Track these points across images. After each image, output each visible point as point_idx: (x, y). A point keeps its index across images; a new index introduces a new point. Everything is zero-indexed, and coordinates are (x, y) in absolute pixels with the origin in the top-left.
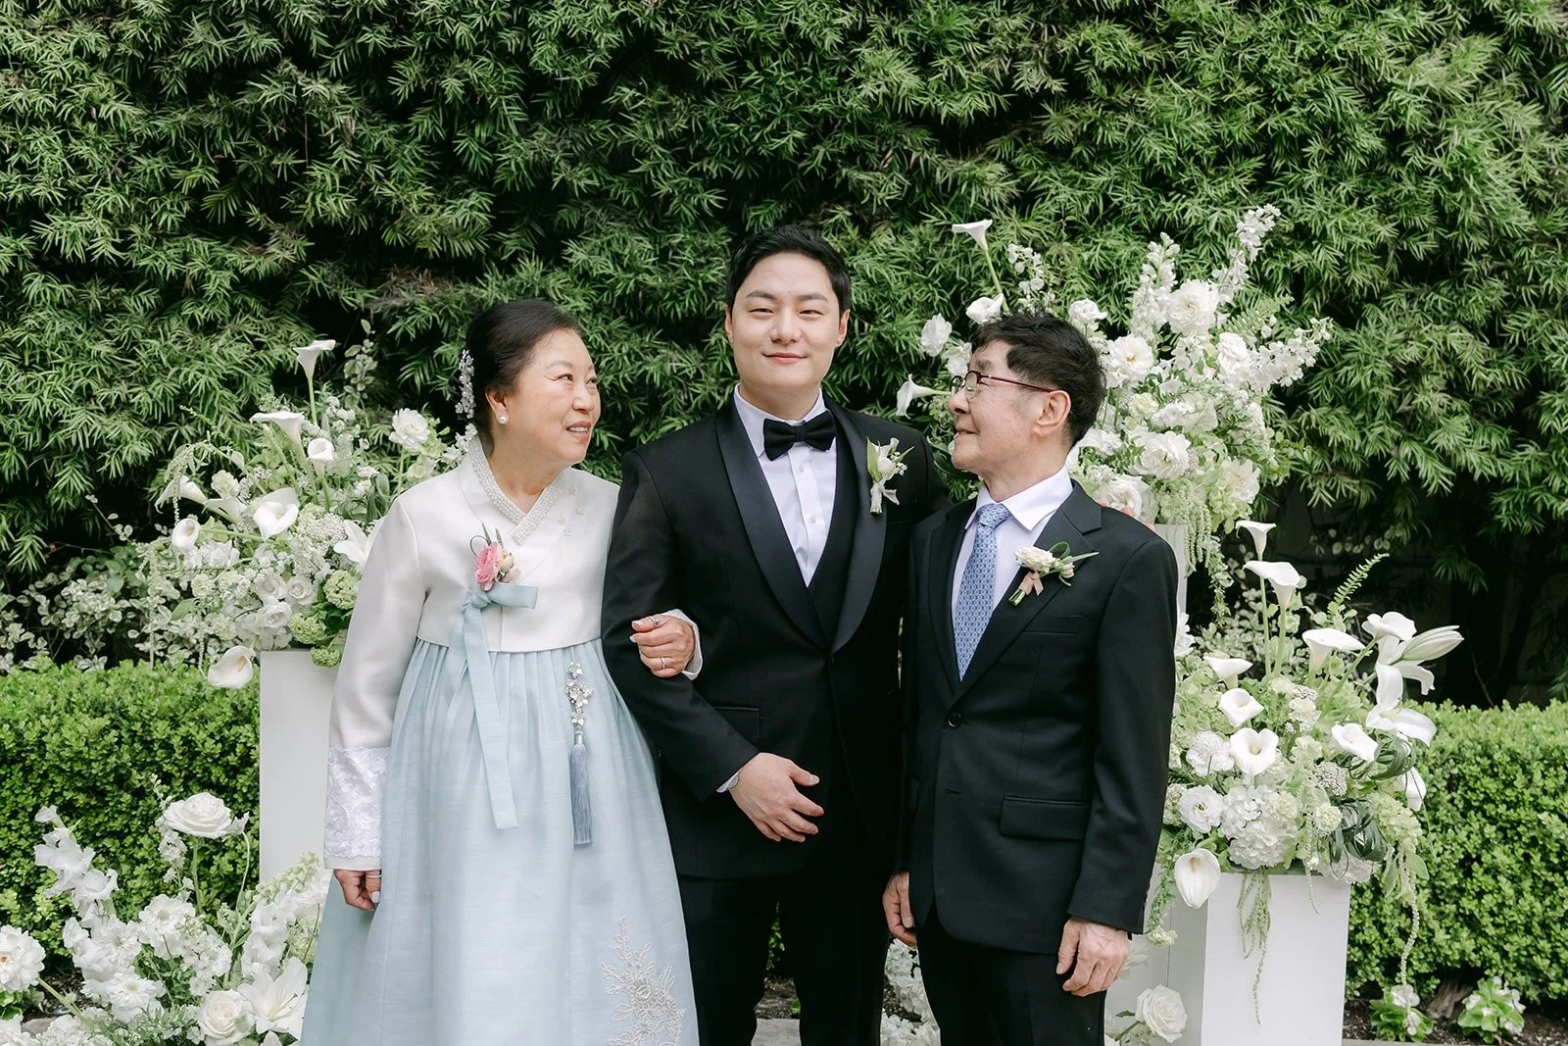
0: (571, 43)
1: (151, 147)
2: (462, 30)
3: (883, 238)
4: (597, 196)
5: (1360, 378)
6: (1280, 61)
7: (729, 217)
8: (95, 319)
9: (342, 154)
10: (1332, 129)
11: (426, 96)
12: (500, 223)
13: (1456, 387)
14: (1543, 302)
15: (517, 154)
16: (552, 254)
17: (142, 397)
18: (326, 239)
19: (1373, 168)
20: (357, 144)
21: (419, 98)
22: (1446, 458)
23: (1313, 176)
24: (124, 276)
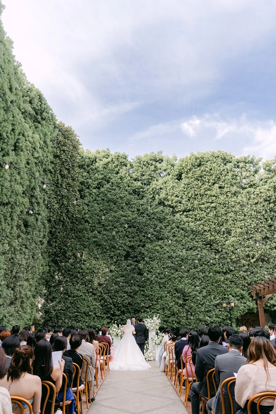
0: (126, 303)
1: (102, 309)
2: (120, 303)
3: (143, 314)
4: (127, 311)
5: (170, 321)
6: (164, 304)
7: (134, 313)
8: (98, 319)
9: (113, 310)
10: (167, 307)
11: (118, 306)
12: (121, 313)
13: (176, 322)
14: (180, 316)
15: (122, 309)
16: (124, 315)
17: (101, 324)
18: (111, 314)
19: (169, 309)
20: (114, 309)
21: (117, 306)
22: (176, 326)
23: (166, 310)
24: (100, 317)
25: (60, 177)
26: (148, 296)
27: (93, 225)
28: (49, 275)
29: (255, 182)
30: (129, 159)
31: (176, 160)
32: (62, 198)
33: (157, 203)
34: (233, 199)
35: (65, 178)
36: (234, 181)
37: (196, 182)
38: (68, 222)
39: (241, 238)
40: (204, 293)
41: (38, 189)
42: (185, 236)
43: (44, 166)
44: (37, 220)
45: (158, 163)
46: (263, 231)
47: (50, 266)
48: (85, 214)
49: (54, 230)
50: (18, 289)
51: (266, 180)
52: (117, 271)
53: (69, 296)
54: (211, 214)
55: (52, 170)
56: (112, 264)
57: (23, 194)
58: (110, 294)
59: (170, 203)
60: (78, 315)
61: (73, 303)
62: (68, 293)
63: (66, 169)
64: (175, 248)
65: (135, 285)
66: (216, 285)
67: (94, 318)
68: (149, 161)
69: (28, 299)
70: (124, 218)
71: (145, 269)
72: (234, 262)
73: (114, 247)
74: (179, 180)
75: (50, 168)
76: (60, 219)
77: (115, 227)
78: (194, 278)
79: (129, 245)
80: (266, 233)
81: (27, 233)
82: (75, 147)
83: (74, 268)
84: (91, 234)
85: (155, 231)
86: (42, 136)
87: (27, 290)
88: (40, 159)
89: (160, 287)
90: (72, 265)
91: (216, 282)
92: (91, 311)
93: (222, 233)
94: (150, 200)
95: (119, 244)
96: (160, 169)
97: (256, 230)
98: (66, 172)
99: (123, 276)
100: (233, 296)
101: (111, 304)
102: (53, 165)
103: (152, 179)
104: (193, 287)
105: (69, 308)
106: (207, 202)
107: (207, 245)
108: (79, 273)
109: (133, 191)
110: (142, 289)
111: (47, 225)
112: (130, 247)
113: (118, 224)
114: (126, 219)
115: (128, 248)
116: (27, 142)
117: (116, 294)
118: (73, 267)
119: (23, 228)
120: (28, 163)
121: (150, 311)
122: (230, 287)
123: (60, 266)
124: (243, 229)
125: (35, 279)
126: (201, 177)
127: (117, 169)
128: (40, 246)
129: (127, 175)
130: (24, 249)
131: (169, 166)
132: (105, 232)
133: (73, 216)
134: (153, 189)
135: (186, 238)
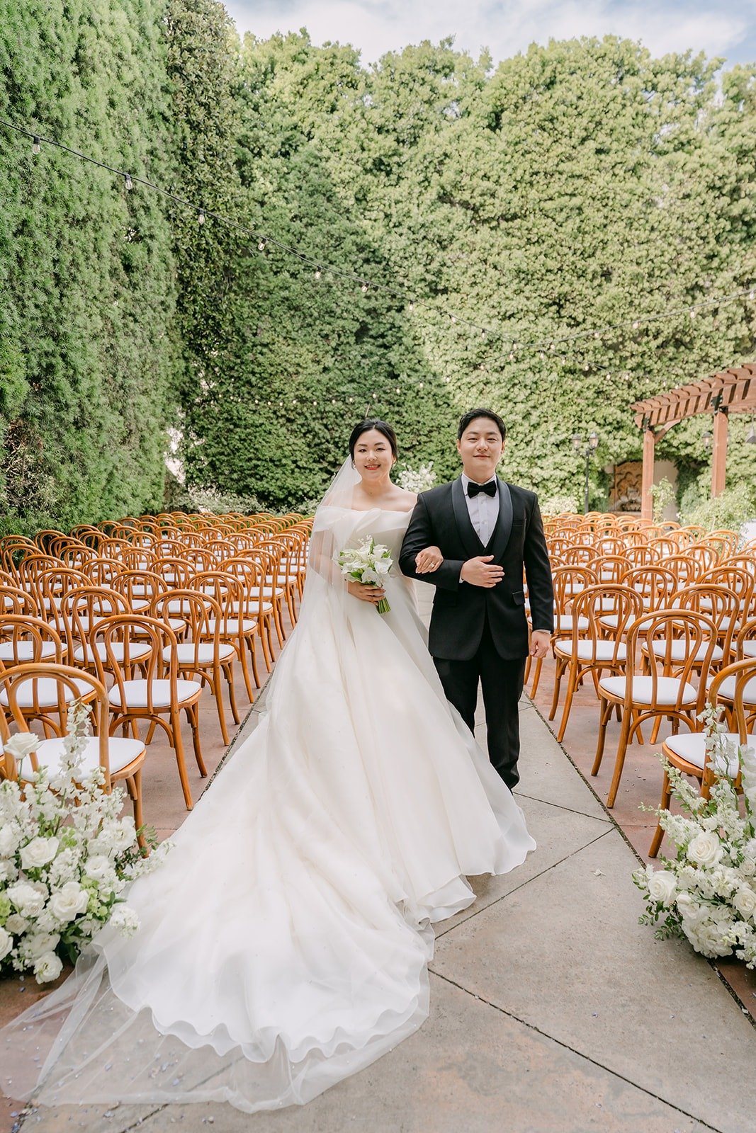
25: (188, 130)
26: (410, 425)
27: (279, 256)
28: (186, 379)
29: (692, 135)
30: (363, 63)
31: (488, 68)
32: (199, 189)
33: (435, 196)
34: (629, 185)
35: (200, 131)
36: (637, 132)
37: (538, 136)
38: (218, 252)
39: (633, 290)
40: (534, 419)
41: (142, 172)
42: (499, 284)
43: (148, 105)
44: (150, 251)
45: (440, 76)
46: (690, 270)
47: (186, 359)
48: (256, 227)
49: (188, 271)
50: (130, 412)
51: (723, 128)
52: (340, 370)
53: (236, 426)
54: (570, 226)
55: (168, 113)
56: (327, 352)
57: (113, 188)
58: (325, 421)
59: (466, 196)
60: (258, 466)
61: (245, 440)
62: (232, 419)
63: (201, 104)
64: (473, 315)
65: (379, 401)
66: (561, 400)
67: (293, 472)
68: (416, 72)
69: (152, 432)
70: (353, 237)
71: (402, 365)
72: (610, 347)
73: (331, 313)
74: (493, 129)
75: (163, 107)
76: (199, 245)
77: (331, 263)
78: (515, 385)
79: (366, 307)
80: (697, 276)
81: (134, 286)
82: (216, 34)
83: (242, 363)
84: (275, 281)
85: (427, 271)
86: (133, 15)
87: (147, 414)
88: (136, 85)
89: (437, 406)
90: (238, 357)
91: (563, 395)
92: (285, 457)
93: (590, 276)
94: (417, 190)
95: (342, 304)
96: (445, 97)
97: (675, 267)
98: (200, 114)
99: (352, 381)
100: (599, 424)
101: (327, 441)
102: (169, 98)
103: (422, 127)
104: (511, 404)
105: (238, 450)
106: (561, 195)
107: (551, 305)
108: (253, 373)
109: (374, 164)
110: (397, 409)
111: (173, 262)
112: (369, 312)
113: (339, 253)
114: (358, 240)
115: (364, 314)
116: (102, 41)
117: (338, 421)
118: (239, 361)
119: (122, 273)
120: (112, 104)
121: (415, 456)
122: (594, 404)
123: (209, 359)
124: (643, 265)
125: (161, 391)
126: (551, 121)
127: (331, 97)
128: (163, 314)
129: (358, 116)
130: (131, 325)
131: (471, 87)
132: (306, 276)
133: (228, 235)
134: (425, 158)
135: (502, 288)
